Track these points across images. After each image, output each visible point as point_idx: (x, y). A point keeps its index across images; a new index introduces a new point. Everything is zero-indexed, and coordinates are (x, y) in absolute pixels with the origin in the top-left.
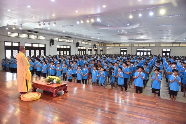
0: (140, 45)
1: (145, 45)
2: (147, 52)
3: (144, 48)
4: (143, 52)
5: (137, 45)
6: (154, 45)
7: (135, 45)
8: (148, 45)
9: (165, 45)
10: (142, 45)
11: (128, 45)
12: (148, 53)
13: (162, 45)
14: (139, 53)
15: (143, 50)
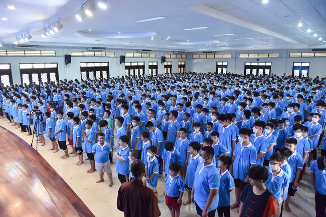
0: (251, 56)
1: (261, 56)
2: (264, 68)
3: (258, 60)
4: (258, 68)
5: (245, 56)
6: (277, 55)
7: (242, 56)
8: (266, 56)
9: (298, 55)
10: (256, 56)
11: (229, 56)
12: (266, 70)
13: (292, 55)
14: (249, 70)
15: (256, 64)
